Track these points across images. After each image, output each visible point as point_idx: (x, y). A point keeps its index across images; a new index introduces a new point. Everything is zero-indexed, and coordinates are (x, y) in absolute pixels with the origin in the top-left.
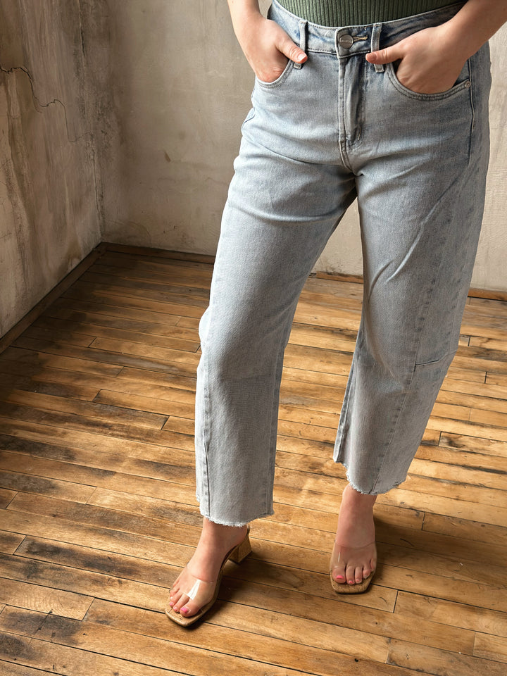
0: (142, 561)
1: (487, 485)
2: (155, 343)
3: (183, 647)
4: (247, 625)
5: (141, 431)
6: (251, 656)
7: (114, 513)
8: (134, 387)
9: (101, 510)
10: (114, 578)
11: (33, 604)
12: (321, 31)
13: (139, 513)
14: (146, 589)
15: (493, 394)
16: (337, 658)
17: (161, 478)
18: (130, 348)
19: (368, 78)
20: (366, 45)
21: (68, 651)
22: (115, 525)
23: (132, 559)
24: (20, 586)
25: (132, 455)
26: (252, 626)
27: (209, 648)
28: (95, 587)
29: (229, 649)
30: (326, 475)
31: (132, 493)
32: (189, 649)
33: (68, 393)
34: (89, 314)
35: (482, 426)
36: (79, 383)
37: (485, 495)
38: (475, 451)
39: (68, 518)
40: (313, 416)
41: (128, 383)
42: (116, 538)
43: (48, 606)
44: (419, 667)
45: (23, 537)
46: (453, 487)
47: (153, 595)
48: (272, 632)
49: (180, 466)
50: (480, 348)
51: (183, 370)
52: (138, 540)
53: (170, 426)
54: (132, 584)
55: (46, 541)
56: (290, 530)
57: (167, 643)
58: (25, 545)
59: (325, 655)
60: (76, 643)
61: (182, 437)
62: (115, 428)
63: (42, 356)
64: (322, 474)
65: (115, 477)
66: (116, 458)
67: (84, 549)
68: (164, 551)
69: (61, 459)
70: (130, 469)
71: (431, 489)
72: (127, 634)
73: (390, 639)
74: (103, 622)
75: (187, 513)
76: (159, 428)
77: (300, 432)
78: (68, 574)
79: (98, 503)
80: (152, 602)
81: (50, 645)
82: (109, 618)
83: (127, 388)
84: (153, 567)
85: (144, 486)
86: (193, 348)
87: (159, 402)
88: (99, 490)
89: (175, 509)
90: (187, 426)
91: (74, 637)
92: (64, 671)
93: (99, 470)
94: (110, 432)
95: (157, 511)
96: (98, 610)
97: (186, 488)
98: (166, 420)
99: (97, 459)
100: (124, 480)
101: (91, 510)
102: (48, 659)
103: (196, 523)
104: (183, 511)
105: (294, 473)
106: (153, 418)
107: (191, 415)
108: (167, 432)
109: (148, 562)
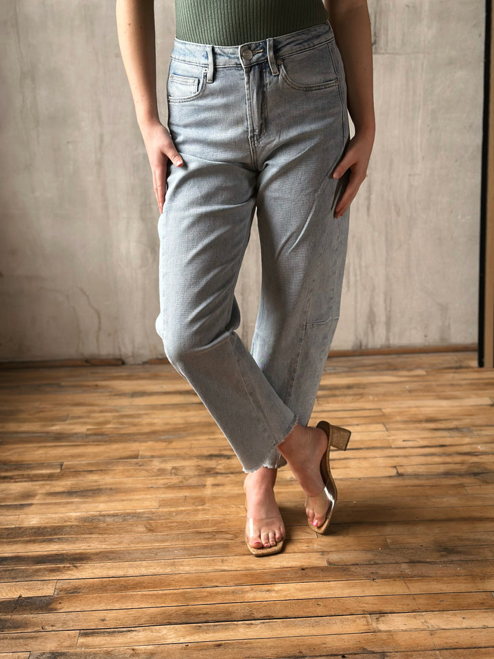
0: (88, 551)
1: (351, 457)
2: (24, 421)
3: (155, 592)
5: (43, 476)
6: (217, 585)
7: (46, 528)
8: (19, 450)
9: (32, 528)
10: (69, 565)
11: (1, 595)
12: (226, 51)
13: (69, 523)
14: (102, 567)
15: (328, 409)
16: (286, 571)
17: (77, 500)
18: (1, 428)
19: (268, 81)
20: (263, 56)
21: (50, 617)
22: (51, 535)
23: (78, 551)
25: (42, 491)
26: (208, 568)
27: (178, 588)
28: (55, 574)
29: (196, 585)
30: (221, 473)
31: (56, 513)
32: (161, 592)
37: (352, 463)
39: (3, 538)
40: (192, 442)
41: (12, 449)
42: (56, 542)
43: (16, 593)
44: (353, 563)
47: (109, 569)
48: (226, 568)
49: (91, 490)
51: (59, 434)
52: (77, 539)
53: (68, 468)
54: (87, 566)
56: (209, 510)
57: (139, 593)
59: (277, 571)
60: (56, 610)
61: (83, 473)
62: (16, 477)
64: (217, 473)
65: (33, 506)
66: (28, 495)
67: (30, 554)
68: (105, 541)
70: (45, 499)
72: (100, 595)
73: (323, 553)
74: (73, 592)
75: (113, 515)
76: (59, 471)
77: (185, 453)
78: (23, 571)
79: (26, 524)
80: (112, 573)
81: (32, 616)
82: (79, 589)
83: (11, 452)
84: (101, 552)
85: (63, 507)
86: (63, 419)
87: (48, 455)
88: (22, 516)
89: (101, 516)
90: (84, 466)
91: (51, 607)
92: (54, 628)
93: (16, 505)
94: (13, 481)
95: (85, 520)
96: (64, 586)
97: (103, 502)
98: (61, 465)
99: (9, 498)
100: (43, 507)
101: (22, 530)
102: (35, 625)
103: (124, 520)
104: (109, 515)
105: (194, 477)
106: (49, 466)
107: (84, 458)
108: (66, 472)
109: (94, 551)
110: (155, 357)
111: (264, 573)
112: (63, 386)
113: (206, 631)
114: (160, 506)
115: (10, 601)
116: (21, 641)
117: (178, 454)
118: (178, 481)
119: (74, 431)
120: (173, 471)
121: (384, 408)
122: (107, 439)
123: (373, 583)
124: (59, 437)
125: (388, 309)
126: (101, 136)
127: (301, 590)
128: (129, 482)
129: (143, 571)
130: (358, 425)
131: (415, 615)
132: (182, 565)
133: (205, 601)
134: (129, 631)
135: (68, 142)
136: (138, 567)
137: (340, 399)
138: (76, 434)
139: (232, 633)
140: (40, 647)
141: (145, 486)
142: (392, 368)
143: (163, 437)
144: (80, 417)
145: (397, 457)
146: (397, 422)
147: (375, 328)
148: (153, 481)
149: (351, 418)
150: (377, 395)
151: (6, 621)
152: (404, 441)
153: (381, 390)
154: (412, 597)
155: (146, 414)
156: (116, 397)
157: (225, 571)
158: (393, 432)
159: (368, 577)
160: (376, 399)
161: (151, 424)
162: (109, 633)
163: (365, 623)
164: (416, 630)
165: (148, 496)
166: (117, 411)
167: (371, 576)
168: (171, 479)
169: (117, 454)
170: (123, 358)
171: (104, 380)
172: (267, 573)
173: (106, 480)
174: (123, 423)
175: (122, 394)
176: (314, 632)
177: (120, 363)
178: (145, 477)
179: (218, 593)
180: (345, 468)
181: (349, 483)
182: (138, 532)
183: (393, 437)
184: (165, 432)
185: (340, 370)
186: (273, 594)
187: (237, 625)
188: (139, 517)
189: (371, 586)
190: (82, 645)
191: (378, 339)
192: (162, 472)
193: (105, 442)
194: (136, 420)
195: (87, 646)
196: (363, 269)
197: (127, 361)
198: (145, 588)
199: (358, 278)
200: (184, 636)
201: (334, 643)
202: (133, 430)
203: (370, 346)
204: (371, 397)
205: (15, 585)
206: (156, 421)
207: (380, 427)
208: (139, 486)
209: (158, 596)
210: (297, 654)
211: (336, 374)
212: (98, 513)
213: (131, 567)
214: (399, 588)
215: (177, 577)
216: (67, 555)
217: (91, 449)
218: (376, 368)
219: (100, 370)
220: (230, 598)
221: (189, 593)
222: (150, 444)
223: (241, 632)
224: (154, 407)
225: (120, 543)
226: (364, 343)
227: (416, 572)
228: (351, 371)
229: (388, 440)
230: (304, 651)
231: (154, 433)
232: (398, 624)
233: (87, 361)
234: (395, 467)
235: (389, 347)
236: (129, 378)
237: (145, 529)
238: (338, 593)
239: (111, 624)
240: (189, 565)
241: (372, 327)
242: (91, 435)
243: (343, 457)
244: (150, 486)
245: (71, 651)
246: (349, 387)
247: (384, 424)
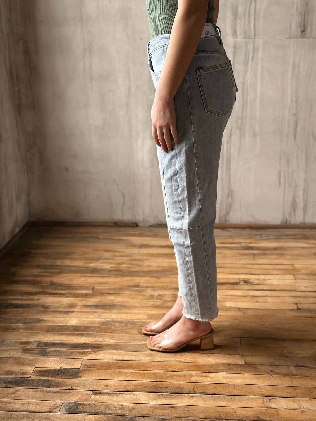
0: (103, 343)
1: (269, 295)
2: (75, 259)
3: (139, 372)
4: (169, 360)
5: (82, 294)
6: (175, 370)
7: (80, 327)
8: (70, 277)
9: (73, 326)
10: (91, 351)
11: (50, 366)
13: (94, 325)
14: (109, 353)
15: (259, 263)
16: (218, 365)
17: (100, 311)
18: (62, 263)
21: (77, 381)
22: (82, 331)
23: (97, 343)
24: (40, 360)
25: (81, 304)
26: (172, 360)
27: (152, 370)
28: (82, 355)
29: (163, 369)
31: (87, 318)
32: (142, 372)
33: (34, 283)
34: (32, 251)
35: (259, 274)
36: (38, 279)
37: (269, 299)
38: (259, 284)
39: (56, 331)
40: (172, 279)
41: (67, 276)
42: (85, 336)
43: (59, 365)
44: (261, 363)
45: (33, 341)
46: (253, 298)
47: (113, 355)
48: (182, 360)
49: (109, 305)
50: (247, 246)
51: (94, 269)
52: (97, 335)
53: (97, 291)
54: (101, 352)
55: (47, 341)
57: (129, 371)
58: (36, 344)
59: (213, 365)
60: (80, 377)
61: (105, 294)
62: (67, 294)
63: (13, 270)
65: (75, 313)
66: (72, 306)
67: (69, 342)
68: (113, 338)
69: (41, 309)
70: (82, 309)
71: (243, 300)
72: (107, 370)
73: (243, 355)
74: (91, 367)
75: (120, 322)
76: (91, 292)
77: (167, 286)
78: (64, 352)
79: (69, 324)
80: (115, 357)
81: (66, 380)
82: (94, 366)
83: (66, 278)
84: (110, 344)
85: (92, 315)
86: (97, 260)
87: (87, 282)
88: (68, 319)
89: (113, 321)
90: (106, 289)
91: (78, 375)
92: (78, 388)
93: (65, 311)
94: (64, 296)
95: (103, 323)
96: (87, 363)
97: (115, 313)
98: (93, 288)
99: (61, 307)
100: (80, 313)
101: (67, 327)
102: (68, 385)
103: (126, 326)
104: (117, 322)
105: (171, 301)
106: (86, 288)
107: (107, 285)
108: (96, 293)
109: (106, 343)
110: (156, 223)
111: (205, 365)
112: (100, 239)
113: (165, 398)
114: (148, 318)
115: (55, 370)
116: (59, 394)
117: (163, 286)
118: (160, 303)
119: (103, 268)
120: (159, 297)
121: (296, 265)
122: (122, 274)
123: (271, 377)
124: (94, 271)
125: (305, 200)
126: (130, 88)
127: (225, 378)
128: (131, 302)
129: (133, 358)
130: (277, 274)
131: (294, 400)
132: (156, 356)
133: (167, 379)
134: (121, 394)
135: (110, 91)
136: (130, 355)
137: (268, 256)
138: (104, 269)
139: (180, 401)
140: (70, 399)
141: (140, 305)
142: (305, 238)
143: (155, 275)
144: (107, 259)
145: (299, 297)
146: (303, 274)
147: (296, 211)
148: (146, 302)
149: (273, 269)
150: (292, 255)
151: (52, 381)
152: (305, 287)
153: (296, 252)
154: (293, 388)
155: (147, 259)
156: (130, 247)
157: (182, 362)
158: (298, 281)
159: (268, 373)
160: (291, 258)
161: (149, 266)
162: (109, 394)
163: (262, 402)
164: (293, 409)
165: (142, 312)
166: (130, 256)
167: (271, 373)
168: (157, 302)
169: (126, 284)
170: (137, 222)
171: (125, 236)
172: (207, 365)
173: (118, 299)
174: (132, 264)
175: (134, 246)
176: (230, 404)
177: (135, 225)
178: (141, 299)
179: (175, 375)
180: (264, 302)
181: (265, 312)
182: (133, 334)
183: (298, 284)
184: (157, 271)
185: (271, 237)
186: (209, 379)
187: (184, 396)
188: (135, 324)
189: (270, 379)
190: (93, 400)
191: (298, 218)
192: (152, 297)
193: (121, 275)
194: (140, 263)
195: (96, 401)
196: (290, 174)
197: (139, 224)
198: (133, 368)
199: (287, 179)
200: (152, 400)
201: (242, 413)
202: (138, 269)
203: (292, 222)
204: (288, 257)
205: (59, 360)
206: (152, 264)
207: (291, 277)
208: (138, 305)
209: (140, 374)
210: (218, 417)
211: (268, 240)
212: (111, 320)
213: (127, 355)
214: (286, 382)
215: (153, 363)
216: (91, 344)
217: (112, 280)
218: (295, 238)
219: (123, 229)
220: (182, 379)
221: (159, 373)
222: (147, 278)
223: (186, 401)
224: (152, 255)
225: (122, 339)
226: (288, 221)
227: (299, 373)
228: (278, 238)
229: (295, 286)
230: (222, 416)
231: (150, 272)
232: (282, 404)
233: (116, 223)
234: (297, 304)
235: (305, 224)
236: (140, 235)
237: (137, 332)
238: (248, 382)
239: (111, 388)
240: (160, 357)
241: (294, 210)
242: (113, 271)
243: (264, 295)
244: (144, 305)
245: (87, 403)
246: (275, 249)
247: (294, 275)
